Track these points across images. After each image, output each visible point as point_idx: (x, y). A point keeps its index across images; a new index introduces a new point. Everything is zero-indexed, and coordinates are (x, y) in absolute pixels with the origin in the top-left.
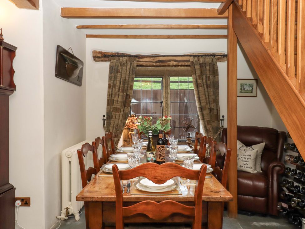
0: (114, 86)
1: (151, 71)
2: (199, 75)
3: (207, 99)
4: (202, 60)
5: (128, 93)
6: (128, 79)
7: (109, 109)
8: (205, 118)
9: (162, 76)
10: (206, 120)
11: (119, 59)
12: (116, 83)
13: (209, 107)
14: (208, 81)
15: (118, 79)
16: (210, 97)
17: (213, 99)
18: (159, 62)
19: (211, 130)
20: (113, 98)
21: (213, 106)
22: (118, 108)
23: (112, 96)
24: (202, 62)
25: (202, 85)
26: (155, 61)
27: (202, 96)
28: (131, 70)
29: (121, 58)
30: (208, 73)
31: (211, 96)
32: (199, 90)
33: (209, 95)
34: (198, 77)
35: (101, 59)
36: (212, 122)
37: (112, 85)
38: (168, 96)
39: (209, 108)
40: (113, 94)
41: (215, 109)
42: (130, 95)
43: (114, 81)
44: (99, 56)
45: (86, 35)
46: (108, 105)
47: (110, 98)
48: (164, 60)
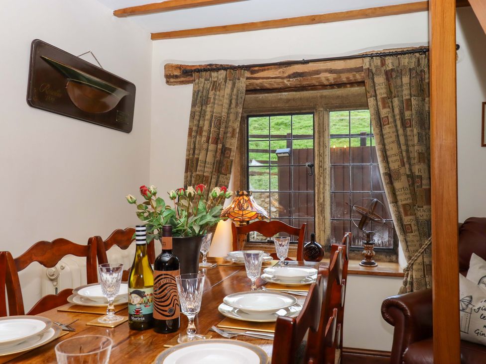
0: (200, 131)
1: (288, 100)
2: (383, 99)
3: (404, 154)
4: (390, 62)
5: (228, 146)
6: (228, 117)
7: (189, 178)
8: (399, 198)
9: (312, 111)
10: (400, 203)
11: (211, 76)
12: (204, 126)
13: (408, 173)
14: (408, 109)
15: (208, 117)
16: (411, 149)
17: (419, 153)
18: (294, 77)
19: (414, 228)
20: (196, 156)
21: (418, 169)
22: (207, 177)
23: (194, 152)
24: (390, 67)
25: (391, 120)
26: (286, 75)
27: (392, 145)
28: (234, 97)
29: (214, 74)
30: (406, 92)
31: (413, 146)
32: (384, 132)
33: (410, 143)
34: (380, 103)
35: (179, 80)
36: (416, 207)
37: (194, 128)
38: (324, 152)
39: (408, 176)
40: (196, 147)
41: (425, 175)
42: (230, 150)
43: (199, 121)
44: (176, 73)
45: (152, 34)
46: (186, 171)
47: (191, 156)
48: (306, 71)
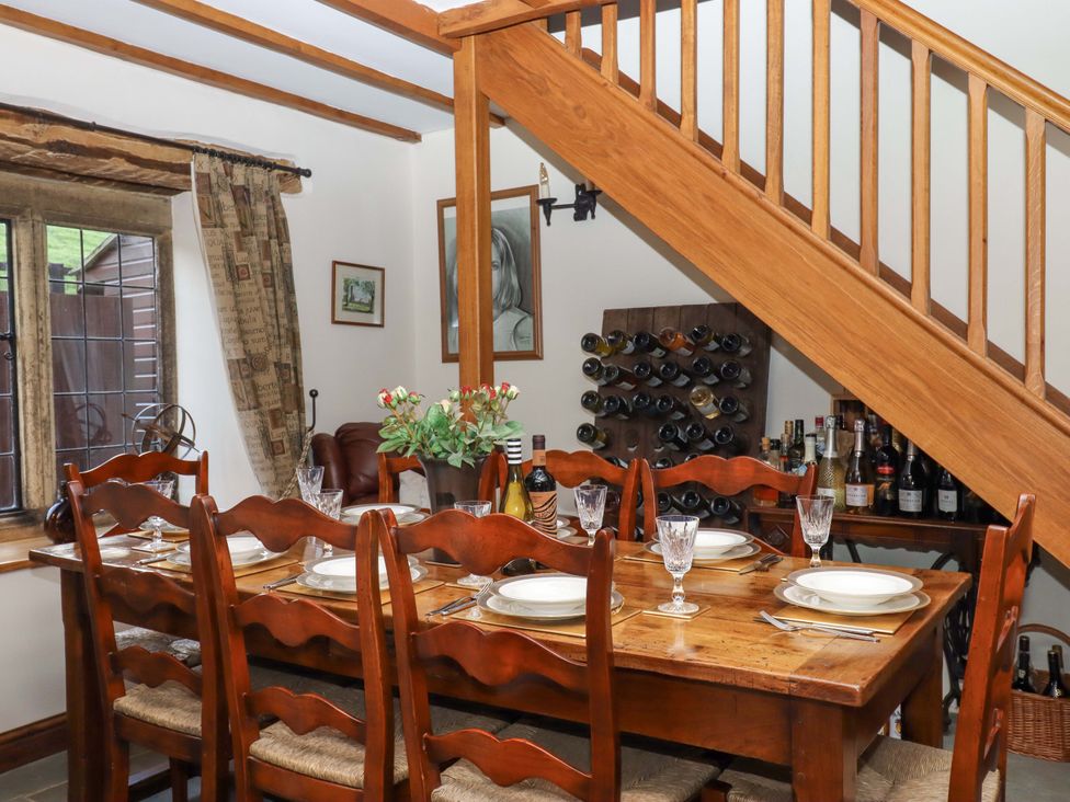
2: (236, 234)
3: (270, 329)
4: (240, 174)
8: (263, 401)
10: (265, 408)
13: (276, 360)
14: (266, 258)
17: (286, 329)
19: (287, 446)
21: (286, 354)
24: (241, 182)
25: (251, 271)
30: (263, 229)
32: (238, 290)
34: (231, 241)
39: (275, 364)
41: (291, 364)
48: (84, 143)
